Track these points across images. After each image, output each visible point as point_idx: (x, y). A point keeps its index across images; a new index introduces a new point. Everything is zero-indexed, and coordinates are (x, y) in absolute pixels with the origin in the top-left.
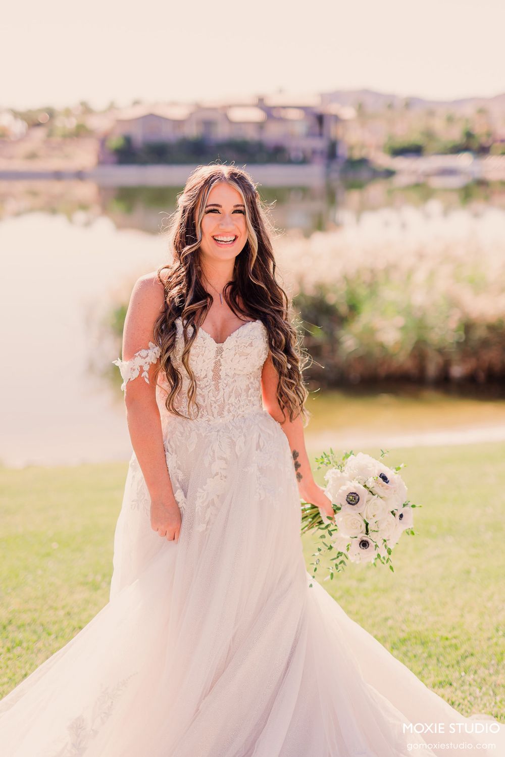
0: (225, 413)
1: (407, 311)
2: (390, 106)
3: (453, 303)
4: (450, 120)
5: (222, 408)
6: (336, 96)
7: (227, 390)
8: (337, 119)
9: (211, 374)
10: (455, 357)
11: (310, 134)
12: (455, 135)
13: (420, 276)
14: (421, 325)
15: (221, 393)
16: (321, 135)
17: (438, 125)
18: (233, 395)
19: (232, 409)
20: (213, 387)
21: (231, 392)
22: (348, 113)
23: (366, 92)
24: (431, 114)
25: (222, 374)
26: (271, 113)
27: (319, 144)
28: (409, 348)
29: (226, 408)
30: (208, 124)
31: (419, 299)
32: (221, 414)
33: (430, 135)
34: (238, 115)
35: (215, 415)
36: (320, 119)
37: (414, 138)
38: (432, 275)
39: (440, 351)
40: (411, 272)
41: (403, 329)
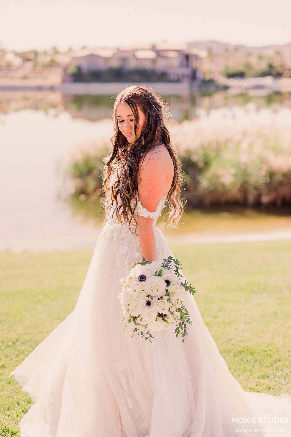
1: (237, 165)
2: (226, 50)
3: (263, 161)
4: (260, 58)
6: (196, 44)
8: (196, 57)
10: (264, 191)
11: (181, 66)
12: (263, 66)
13: (245, 146)
14: (245, 173)
16: (187, 66)
17: (254, 60)
22: (203, 54)
23: (213, 42)
24: (249, 54)
26: (160, 54)
27: (187, 71)
28: (238, 186)
30: (124, 60)
31: (244, 158)
33: (249, 66)
34: (141, 55)
36: (187, 57)
37: (240, 68)
38: (251, 145)
39: (256, 188)
40: (239, 143)
41: (235, 175)
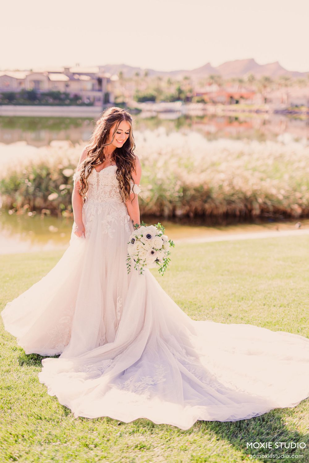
0: (99, 199)
1: (154, 182)
2: (137, 74)
3: (178, 177)
4: (170, 82)
5: (98, 197)
6: (107, 68)
7: (101, 190)
8: (109, 81)
9: (96, 184)
10: (179, 204)
11: (93, 90)
12: (173, 91)
13: (160, 164)
14: (161, 189)
15: (99, 192)
16: (100, 90)
17: (163, 85)
18: (103, 193)
19: (102, 198)
20: (96, 189)
21: (102, 191)
22: (115, 78)
23: (124, 66)
24: (160, 79)
25: (100, 184)
26: (73, 77)
27: (100, 95)
28: (155, 200)
29: (100, 197)
30: (37, 82)
31: (160, 175)
32: (97, 199)
33: (159, 90)
34: (53, 77)
35: (96, 199)
36: (100, 81)
37: (151, 92)
38: (166, 163)
39: (171, 202)
40: (156, 161)
41: (151, 190)
